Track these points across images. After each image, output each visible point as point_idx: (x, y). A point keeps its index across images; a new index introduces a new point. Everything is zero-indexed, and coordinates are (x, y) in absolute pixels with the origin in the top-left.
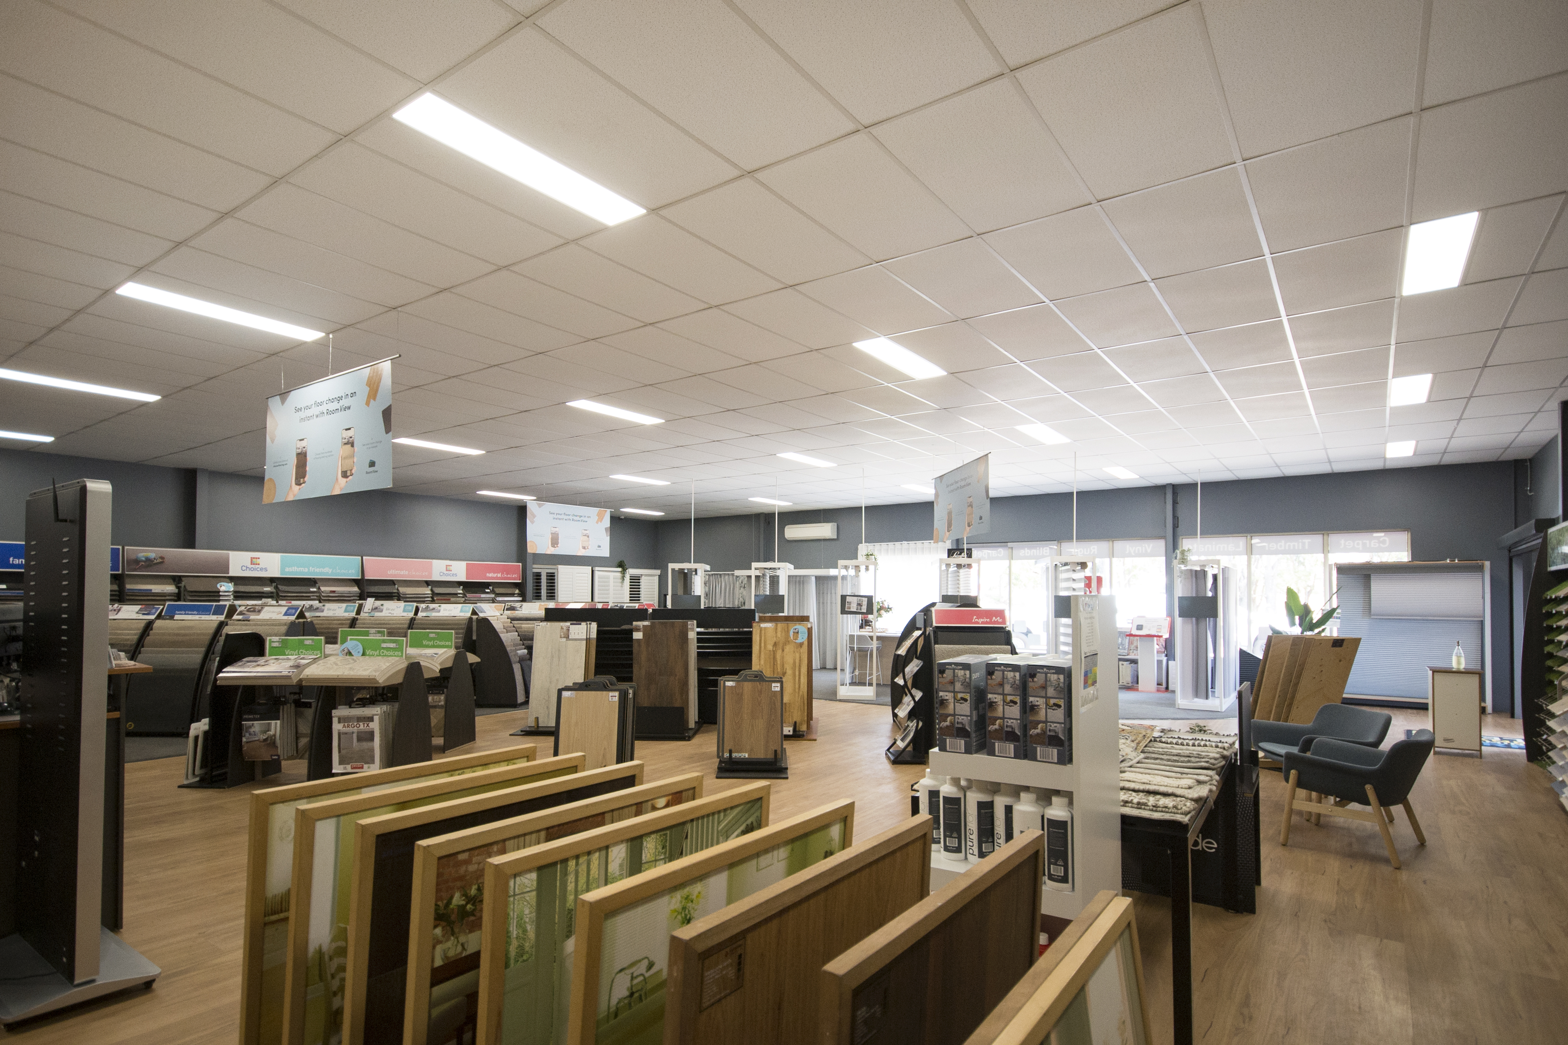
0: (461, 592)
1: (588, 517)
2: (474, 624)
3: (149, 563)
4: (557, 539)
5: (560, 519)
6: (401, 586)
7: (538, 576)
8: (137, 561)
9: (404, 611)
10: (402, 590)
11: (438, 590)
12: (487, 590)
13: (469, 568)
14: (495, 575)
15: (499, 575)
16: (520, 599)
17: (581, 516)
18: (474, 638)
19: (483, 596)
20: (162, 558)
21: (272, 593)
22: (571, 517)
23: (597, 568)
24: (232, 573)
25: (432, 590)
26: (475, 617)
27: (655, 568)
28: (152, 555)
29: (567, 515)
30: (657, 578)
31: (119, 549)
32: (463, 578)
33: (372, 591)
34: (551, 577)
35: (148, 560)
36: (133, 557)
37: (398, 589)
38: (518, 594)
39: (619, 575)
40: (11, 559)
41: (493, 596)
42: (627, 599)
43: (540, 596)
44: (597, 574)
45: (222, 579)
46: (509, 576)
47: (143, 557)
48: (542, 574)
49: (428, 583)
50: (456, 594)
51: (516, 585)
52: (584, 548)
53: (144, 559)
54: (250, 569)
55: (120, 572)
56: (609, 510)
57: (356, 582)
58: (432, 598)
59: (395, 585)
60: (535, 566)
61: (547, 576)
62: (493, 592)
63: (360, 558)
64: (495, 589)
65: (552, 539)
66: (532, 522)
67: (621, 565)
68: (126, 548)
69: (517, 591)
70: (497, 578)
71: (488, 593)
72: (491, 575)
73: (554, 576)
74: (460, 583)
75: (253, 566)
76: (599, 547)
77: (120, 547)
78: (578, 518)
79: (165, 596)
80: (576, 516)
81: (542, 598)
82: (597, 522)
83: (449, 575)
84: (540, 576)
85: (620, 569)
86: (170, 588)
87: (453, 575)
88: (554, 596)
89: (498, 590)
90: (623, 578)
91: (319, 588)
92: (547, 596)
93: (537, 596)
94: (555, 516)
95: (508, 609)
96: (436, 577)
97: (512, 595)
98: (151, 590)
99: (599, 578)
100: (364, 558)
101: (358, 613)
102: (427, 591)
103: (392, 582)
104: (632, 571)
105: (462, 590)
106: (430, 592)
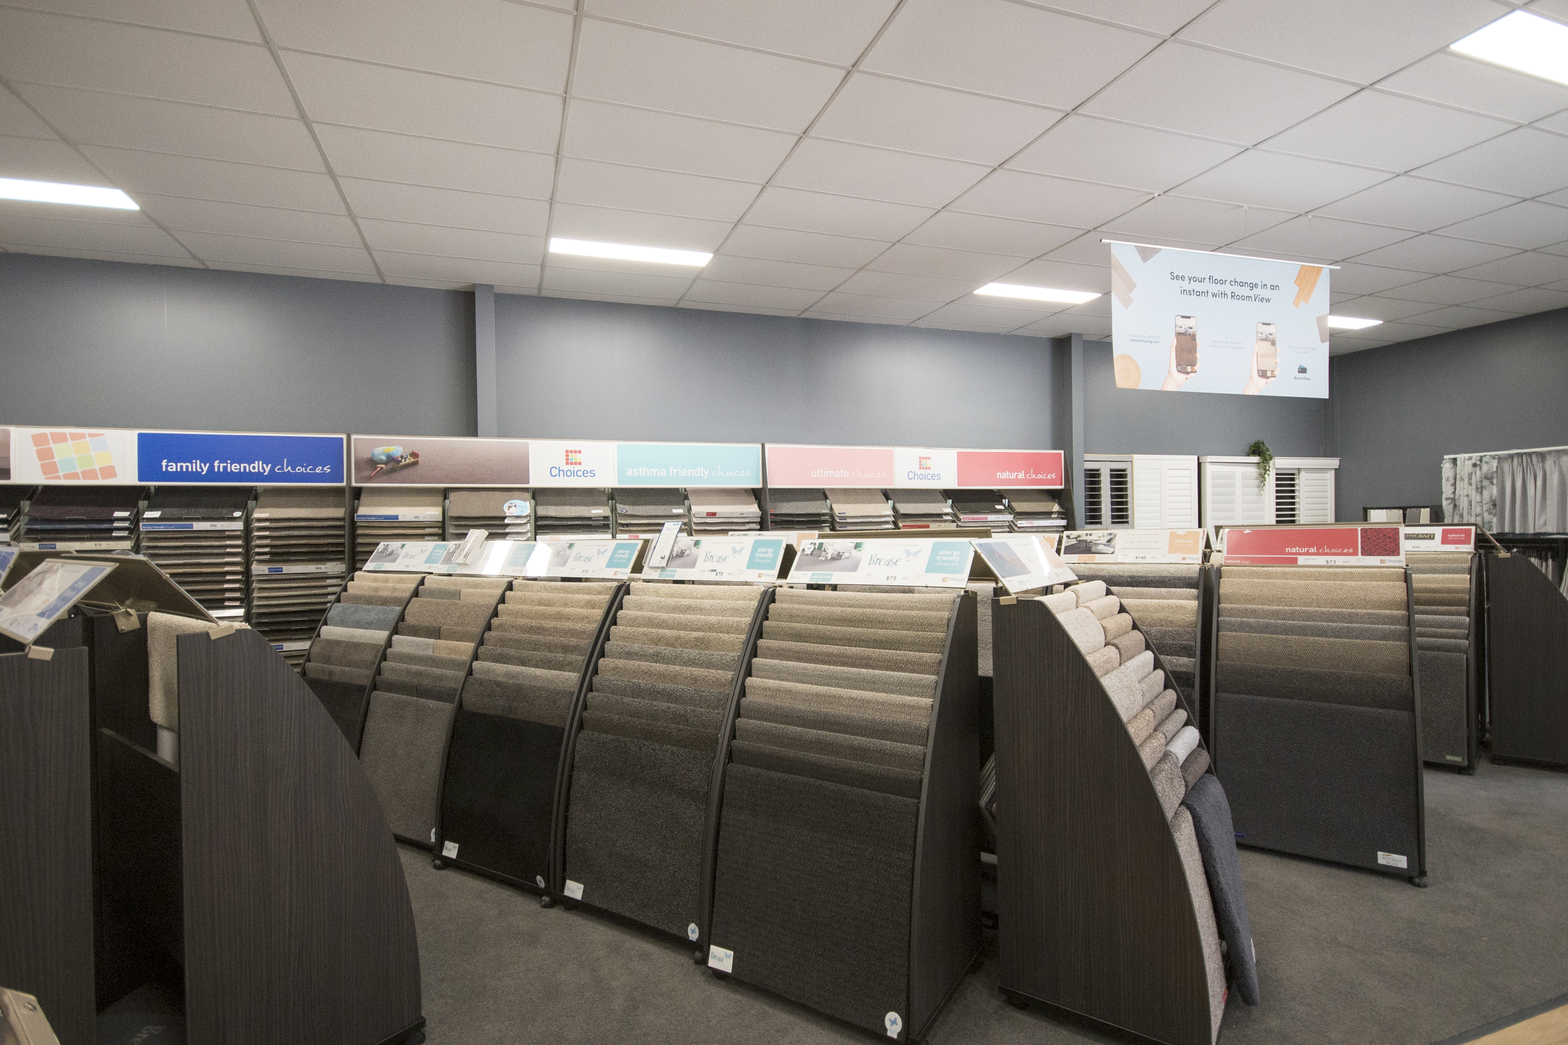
0: (949, 510)
1: (1274, 287)
2: (985, 614)
3: (394, 466)
4: (1192, 350)
5: (1199, 294)
6: (838, 502)
7: (1093, 477)
8: (372, 463)
9: (751, 565)
10: (840, 509)
11: (905, 508)
12: (999, 507)
13: (963, 462)
14: (1013, 476)
15: (1021, 476)
16: (1063, 522)
17: (1253, 286)
18: (986, 666)
19: (991, 517)
20: (414, 455)
21: (606, 518)
22: (1228, 289)
23: (1210, 458)
24: (535, 482)
25: (894, 509)
26: (985, 588)
27: (1326, 455)
28: (397, 451)
29: (1216, 282)
30: (1331, 476)
31: (342, 439)
32: (952, 484)
33: (784, 511)
34: (1120, 478)
35: (391, 459)
36: (366, 455)
37: (831, 509)
38: (1059, 513)
39: (1253, 471)
40: (164, 463)
41: (1010, 517)
42: (1331, 518)
43: (1099, 517)
44: (1209, 470)
45: (517, 494)
46: (1040, 476)
47: (383, 453)
48: (1102, 472)
49: (887, 494)
50: (940, 515)
51: (1053, 495)
52: (1263, 374)
53: (384, 458)
54: (565, 474)
55: (344, 484)
56: (1326, 268)
57: (757, 494)
58: (895, 523)
59: (826, 498)
60: (1088, 457)
61: (1112, 476)
62: (1010, 509)
63: (760, 446)
64: (1013, 504)
65: (1179, 350)
66: (1127, 303)
67: (1256, 450)
68: (353, 437)
69: (1056, 508)
70: (1017, 481)
71: (1000, 512)
72: (1005, 475)
73: (1125, 476)
74: (947, 494)
75: (570, 467)
76: (1303, 370)
77: (344, 437)
78: (1245, 291)
79: (424, 528)
80: (1242, 284)
81: (1103, 520)
82: (1296, 303)
83: (925, 477)
84: (1099, 475)
85: (1256, 459)
86: (431, 513)
87: (933, 476)
88: (1126, 517)
89: (1019, 506)
90: (1262, 477)
91: (690, 509)
92: (1113, 517)
93: (1092, 517)
94: (1185, 285)
95: (1070, 550)
96: (900, 482)
97: (1048, 515)
98: (397, 517)
99: (1213, 478)
100: (767, 446)
101: (638, 568)
102: (885, 509)
103: (822, 494)
104: (1281, 463)
105: (952, 507)
106: (891, 512)
